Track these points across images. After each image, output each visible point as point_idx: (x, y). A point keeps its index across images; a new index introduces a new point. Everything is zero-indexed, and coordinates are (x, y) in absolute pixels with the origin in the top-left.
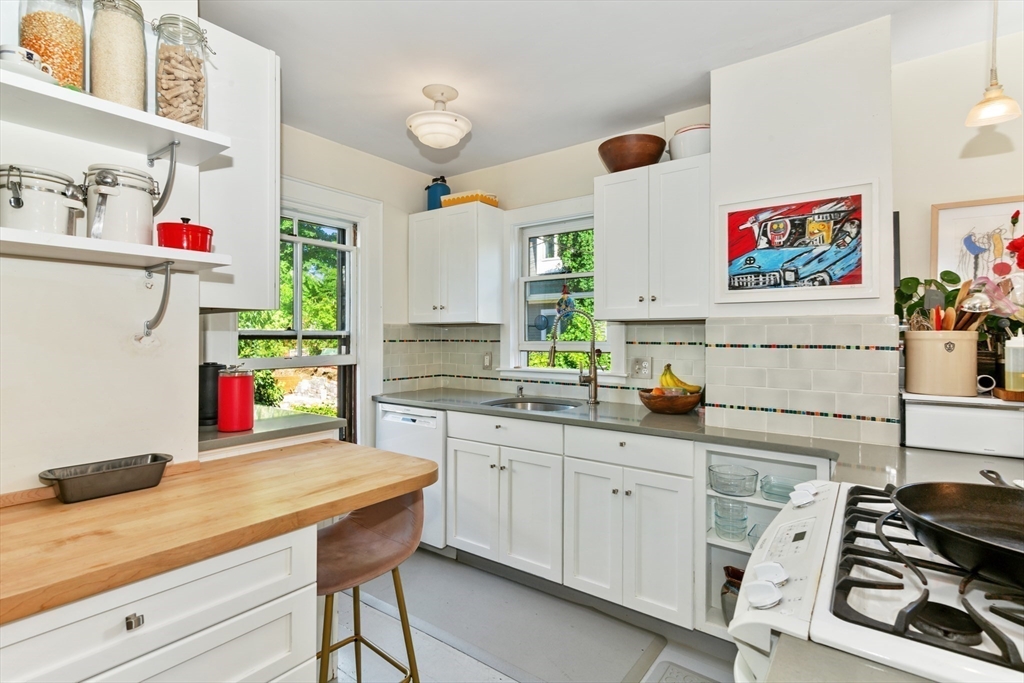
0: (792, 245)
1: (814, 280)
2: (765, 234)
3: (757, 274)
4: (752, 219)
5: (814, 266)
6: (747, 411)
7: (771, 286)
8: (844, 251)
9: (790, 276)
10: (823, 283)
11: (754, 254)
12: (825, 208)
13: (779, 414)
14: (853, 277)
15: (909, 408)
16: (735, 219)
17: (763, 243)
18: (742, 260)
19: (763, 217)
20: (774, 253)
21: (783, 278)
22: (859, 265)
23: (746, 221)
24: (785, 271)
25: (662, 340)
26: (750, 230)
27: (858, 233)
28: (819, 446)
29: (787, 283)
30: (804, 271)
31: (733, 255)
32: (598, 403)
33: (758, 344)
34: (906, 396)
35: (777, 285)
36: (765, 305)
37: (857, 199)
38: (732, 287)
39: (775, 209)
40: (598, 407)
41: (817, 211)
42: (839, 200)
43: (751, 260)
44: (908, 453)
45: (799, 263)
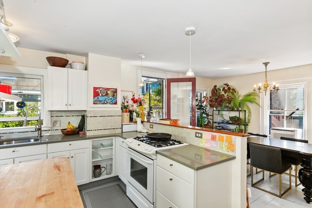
0: (106, 96)
1: (110, 103)
2: (101, 93)
3: (99, 101)
4: (98, 89)
5: (110, 101)
6: (97, 131)
7: (102, 104)
8: (115, 98)
9: (106, 102)
10: (111, 104)
11: (99, 97)
12: (112, 90)
13: (103, 130)
14: (116, 103)
15: (123, 126)
16: (95, 89)
17: (101, 95)
18: (96, 98)
19: (101, 89)
20: (103, 97)
21: (104, 102)
22: (117, 101)
23: (97, 90)
24: (105, 101)
25: (64, 115)
26: (98, 91)
27: (117, 95)
28: (110, 135)
29: (105, 104)
30: (108, 101)
31: (94, 96)
32: (42, 136)
33: (99, 116)
34: (123, 124)
35: (103, 104)
36: (101, 108)
37: (116, 89)
38: (94, 104)
39: (103, 88)
40: (42, 138)
41: (110, 90)
42: (114, 89)
43: (98, 98)
44: (123, 133)
45: (107, 100)
